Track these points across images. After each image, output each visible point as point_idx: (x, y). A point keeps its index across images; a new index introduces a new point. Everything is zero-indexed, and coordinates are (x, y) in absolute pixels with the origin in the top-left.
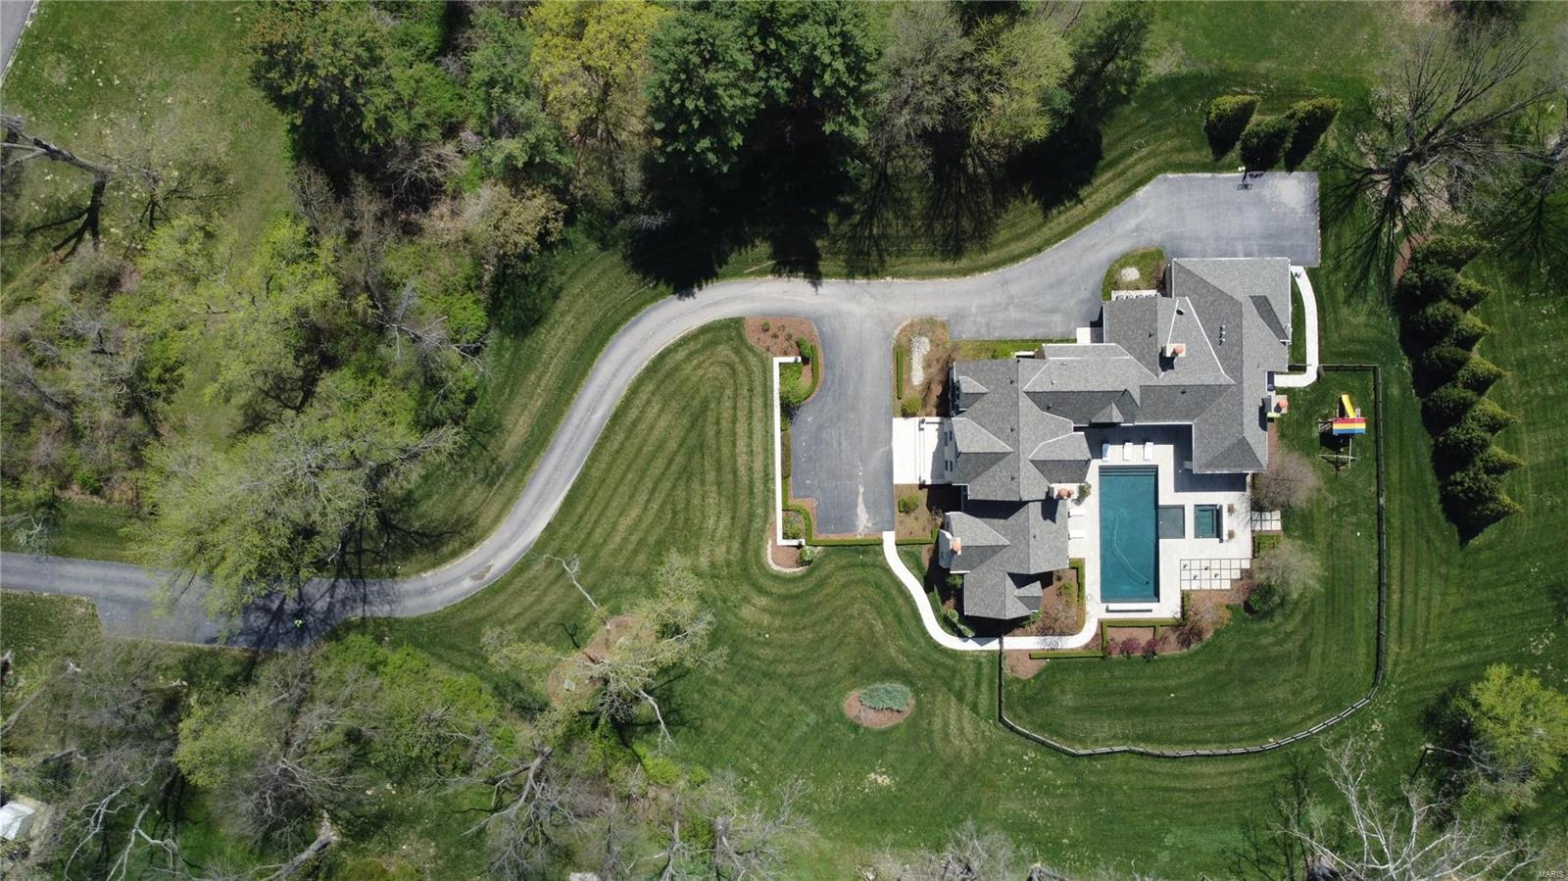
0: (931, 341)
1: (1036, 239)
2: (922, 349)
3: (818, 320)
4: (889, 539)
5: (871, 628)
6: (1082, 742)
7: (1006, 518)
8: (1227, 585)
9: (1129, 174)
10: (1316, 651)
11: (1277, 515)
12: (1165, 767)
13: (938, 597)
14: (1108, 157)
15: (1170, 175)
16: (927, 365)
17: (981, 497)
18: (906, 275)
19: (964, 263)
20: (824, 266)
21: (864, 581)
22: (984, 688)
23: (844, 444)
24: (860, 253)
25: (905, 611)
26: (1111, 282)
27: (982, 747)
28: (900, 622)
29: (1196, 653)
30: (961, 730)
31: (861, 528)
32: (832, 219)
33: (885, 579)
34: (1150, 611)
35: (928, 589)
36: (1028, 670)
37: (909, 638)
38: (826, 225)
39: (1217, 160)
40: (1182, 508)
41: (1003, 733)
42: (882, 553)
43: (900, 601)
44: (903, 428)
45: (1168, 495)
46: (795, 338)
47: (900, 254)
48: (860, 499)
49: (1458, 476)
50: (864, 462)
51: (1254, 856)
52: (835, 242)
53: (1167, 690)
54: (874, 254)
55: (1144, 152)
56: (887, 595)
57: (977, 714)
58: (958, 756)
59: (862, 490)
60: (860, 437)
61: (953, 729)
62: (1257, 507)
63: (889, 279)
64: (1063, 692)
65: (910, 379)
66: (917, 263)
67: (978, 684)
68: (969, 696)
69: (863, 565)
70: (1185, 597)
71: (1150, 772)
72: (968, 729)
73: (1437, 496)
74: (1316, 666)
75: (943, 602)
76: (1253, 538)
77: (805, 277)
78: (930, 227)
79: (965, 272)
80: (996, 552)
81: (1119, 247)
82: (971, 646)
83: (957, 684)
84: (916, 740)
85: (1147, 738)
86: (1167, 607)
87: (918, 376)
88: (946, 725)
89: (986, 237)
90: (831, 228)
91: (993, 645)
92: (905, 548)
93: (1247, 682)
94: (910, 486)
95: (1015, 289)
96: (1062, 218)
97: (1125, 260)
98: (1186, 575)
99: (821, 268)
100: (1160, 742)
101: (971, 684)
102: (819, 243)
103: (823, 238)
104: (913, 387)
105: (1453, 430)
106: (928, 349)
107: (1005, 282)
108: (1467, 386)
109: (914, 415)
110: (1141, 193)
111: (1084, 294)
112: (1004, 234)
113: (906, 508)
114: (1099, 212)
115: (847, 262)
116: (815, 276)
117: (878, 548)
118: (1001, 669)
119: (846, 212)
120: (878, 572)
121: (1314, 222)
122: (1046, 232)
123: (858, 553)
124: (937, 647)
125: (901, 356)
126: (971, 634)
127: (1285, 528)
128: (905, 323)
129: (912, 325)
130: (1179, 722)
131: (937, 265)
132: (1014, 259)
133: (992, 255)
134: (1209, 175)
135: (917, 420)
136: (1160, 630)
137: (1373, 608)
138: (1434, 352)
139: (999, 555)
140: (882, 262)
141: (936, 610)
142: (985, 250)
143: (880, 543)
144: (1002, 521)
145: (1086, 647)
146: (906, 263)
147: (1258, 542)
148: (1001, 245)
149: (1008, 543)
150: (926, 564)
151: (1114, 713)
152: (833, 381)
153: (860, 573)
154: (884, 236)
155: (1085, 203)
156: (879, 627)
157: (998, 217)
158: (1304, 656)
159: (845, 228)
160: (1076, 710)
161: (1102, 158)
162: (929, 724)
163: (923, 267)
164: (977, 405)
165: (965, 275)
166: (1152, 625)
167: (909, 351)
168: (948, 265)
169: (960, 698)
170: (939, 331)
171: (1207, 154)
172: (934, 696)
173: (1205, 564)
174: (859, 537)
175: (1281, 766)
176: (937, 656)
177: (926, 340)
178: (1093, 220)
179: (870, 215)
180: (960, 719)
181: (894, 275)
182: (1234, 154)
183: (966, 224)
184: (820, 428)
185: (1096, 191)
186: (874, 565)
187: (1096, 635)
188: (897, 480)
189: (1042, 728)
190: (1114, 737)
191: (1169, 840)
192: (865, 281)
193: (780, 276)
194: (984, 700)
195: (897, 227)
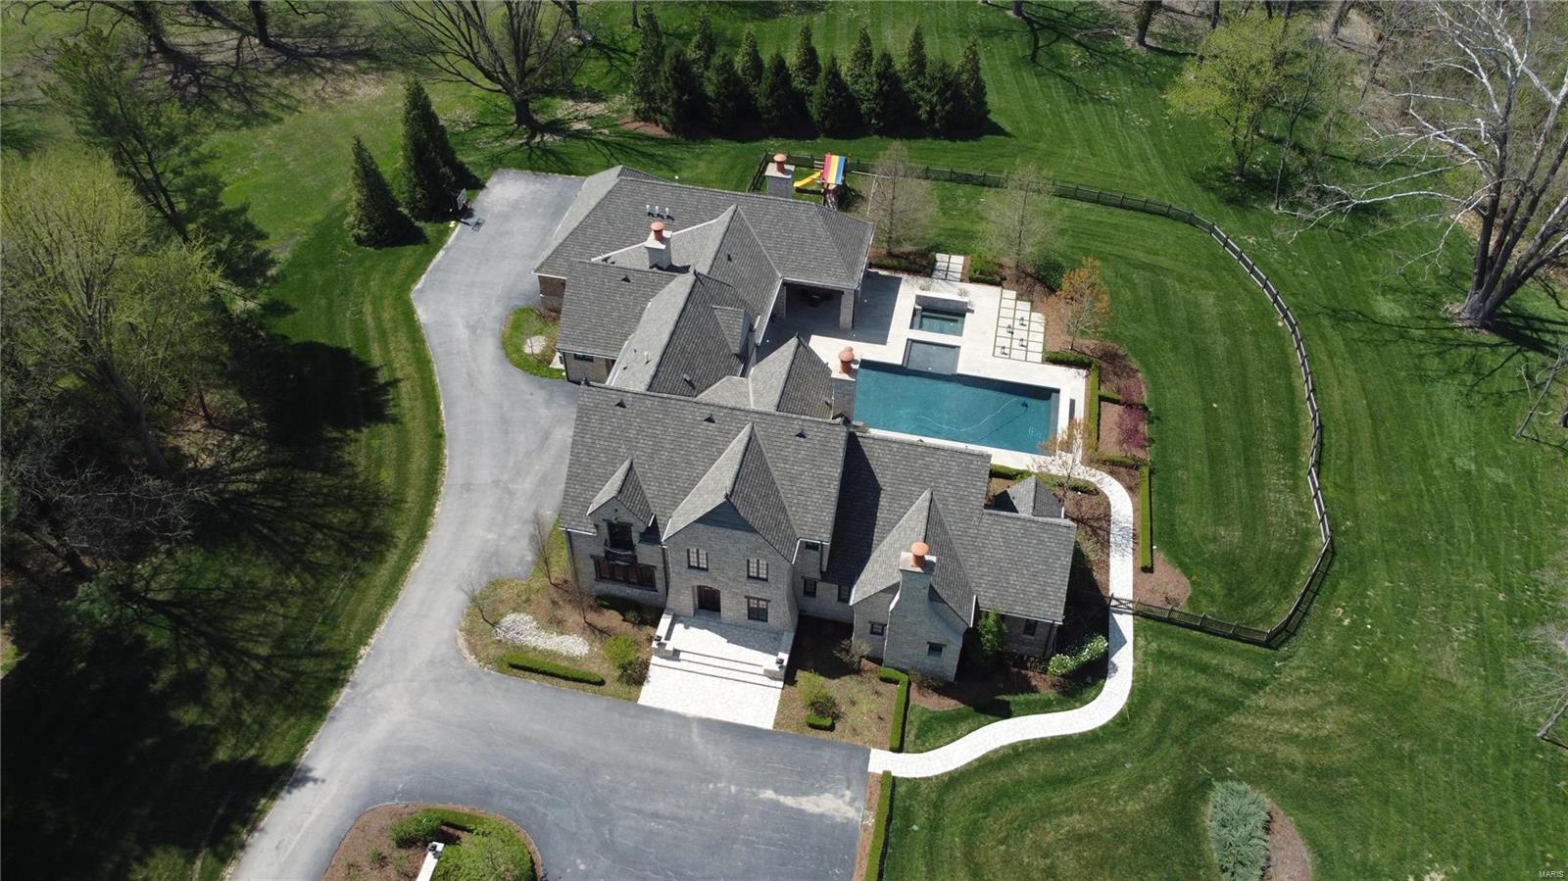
0: (515, 610)
1: (419, 437)
2: (527, 631)
3: (373, 798)
4: (882, 761)
5: (1077, 838)
6: (1307, 535)
8: (1037, 317)
9: (388, 325)
11: (939, 256)
12: (1332, 439)
13: (1021, 697)
15: (419, 286)
16: (558, 625)
17: (828, 516)
18: (371, 624)
19: (402, 535)
20: (273, 757)
21: (971, 833)
22: (1206, 657)
23: (661, 807)
24: (287, 686)
25: (1044, 765)
26: (537, 367)
27: (1335, 687)
28: (1067, 780)
29: (1146, 365)
30: (1299, 715)
31: (851, 813)
32: (189, 715)
33: (973, 789)
34: (1072, 403)
35: (1004, 712)
36: (1172, 585)
37: (1106, 768)
38: (194, 729)
39: (427, 242)
41: (1299, 648)
42: (914, 784)
43: (1023, 770)
44: (663, 688)
45: (891, 352)
46: (387, 846)
47: (331, 621)
48: (788, 801)
50: (714, 776)
52: (241, 723)
53: (1207, 409)
54: (307, 665)
55: (368, 308)
56: (1003, 794)
57: (1263, 684)
58: (1360, 731)
59: (769, 794)
60: (658, 772)
61: (1303, 729)
63: (362, 651)
64: (1215, 540)
65: (573, 659)
66: (359, 602)
67: (1204, 669)
68: (1228, 690)
69: (934, 826)
70: (1053, 359)
71: (1351, 460)
72: (1291, 703)
75: (1034, 690)
76: (973, 280)
77: (274, 797)
78: (311, 568)
79: (420, 534)
81: (489, 352)
82: (1124, 660)
83: (1203, 705)
84: (1335, 802)
85: (1291, 451)
86: (1072, 386)
87: (573, 646)
88: (1292, 739)
89: (378, 498)
90: (208, 722)
91: (1125, 623)
92: (910, 737)
94: (784, 703)
95: (484, 475)
96: (405, 403)
97: (511, 349)
98: (1018, 354)
99: (273, 763)
100: (1296, 438)
101: (1202, 680)
102: (222, 755)
103: (217, 743)
104: (588, 658)
106: (528, 618)
107: (467, 487)
109: (646, 665)
110: (422, 315)
112: (387, 477)
113: (824, 716)
114: (422, 362)
115: (291, 710)
116: (285, 776)
117: (902, 789)
118: (1170, 621)
119: (193, 688)
120: (953, 800)
121: (559, 178)
122: (415, 425)
123: (905, 829)
124: (1122, 722)
125: (523, 665)
126: (1100, 644)
127: (964, 253)
128: (461, 642)
129: (469, 632)
130: (1264, 409)
131: (384, 572)
132: (435, 467)
133: (412, 495)
134: (441, 253)
135: (655, 659)
136: (1103, 391)
140: (329, 654)
141: (1046, 707)
142: (397, 504)
143: (891, 782)
144: (883, 501)
145: (1130, 489)
146: (352, 618)
148: (402, 480)
149: (926, 494)
150: (949, 704)
151: (1255, 482)
152: (517, 798)
153: (953, 840)
154: (280, 641)
155: (399, 375)
156: (1076, 822)
157: (356, 475)
159: (222, 699)
160: (1249, 528)
162: (1292, 768)
163: (373, 594)
165: (423, 536)
166: (1099, 401)
167: (520, 649)
168: (393, 557)
169: (1235, 706)
170: (504, 593)
171: (409, 253)
172: (1232, 749)
173: (1003, 332)
174: (871, 822)
175: (1318, 325)
176: (1145, 728)
177: (509, 619)
178: (431, 371)
179: (225, 649)
180: (1280, 715)
181: (362, 639)
183: (337, 517)
184: (608, 847)
185: (389, 364)
186: (938, 805)
187: (1112, 473)
188: (768, 725)
189: (1286, 587)
190: (1294, 489)
192: (346, 691)
193: (242, 846)
194: (1237, 667)
195: (278, 617)
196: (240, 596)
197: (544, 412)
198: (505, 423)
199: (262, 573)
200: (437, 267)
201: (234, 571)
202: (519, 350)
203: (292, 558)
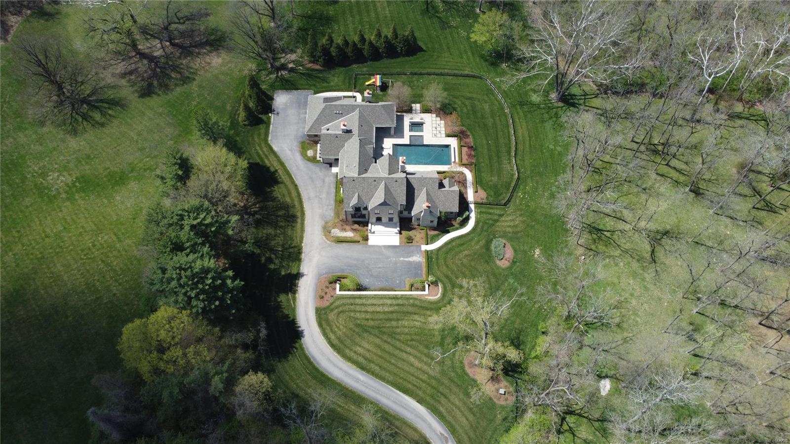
0: (333, 228)
1: (291, 187)
2: (337, 232)
3: (320, 275)
4: (424, 247)
5: (466, 256)
6: (513, 175)
7: (414, 189)
8: (443, 122)
9: (267, 153)
10: (468, 95)
11: (413, 105)
12: (520, 147)
13: (452, 228)
14: (258, 161)
15: (270, 139)
16: (344, 230)
17: (405, 198)
18: (302, 238)
19: (299, 214)
20: (294, 272)
21: (445, 259)
22: (491, 211)
23: (380, 266)
24: (289, 256)
25: (458, 242)
26: (313, 160)
27: (519, 213)
28: (463, 244)
29: (471, 133)
30: (511, 221)
31: (420, 259)
32: (272, 266)
33: (444, 249)
34: (454, 148)
35: (448, 232)
36: (482, 194)
37: (471, 240)
38: (275, 270)
39: (265, 123)
40: (411, 136)
41: (511, 204)
42: (432, 251)
43: (454, 244)
44: (373, 240)
45: (406, 140)
46: (327, 284)
47: (292, 239)
48: (406, 259)
49: (399, 50)
50: (390, 257)
51: (554, 119)
52: (283, 266)
53: (488, 144)
54: (291, 250)
55: (258, 148)
56: (450, 250)
57: (503, 215)
58: (524, 222)
59: (402, 259)
60: (377, 259)
61: (512, 224)
62: (410, 111)
63: (303, 245)
64: (491, 181)
65: (350, 238)
66: (296, 233)
67: (490, 214)
68: (496, 217)
69: (437, 259)
70: (448, 136)
71: (523, 152)
72: (510, 218)
73: (407, 58)
74: (474, 96)
75: (454, 226)
76: (423, 113)
77: (298, 280)
78: (281, 227)
79: (303, 214)
80: (429, 194)
81: (298, 157)
82: (473, 215)
83: (491, 222)
84: (518, 238)
85: (509, 152)
86: (453, 142)
87: (349, 234)
88: (510, 226)
89: (288, 206)
90: (276, 267)
91: (472, 206)
92: (429, 241)
93: (483, 117)
94: (400, 238)
95: (312, 195)
96: (283, 177)
97: (304, 155)
98: (439, 135)
99: (295, 273)
100: (510, 148)
101: (490, 216)
102: (283, 273)
103: (281, 271)
104: (354, 237)
105: (381, 50)
106: (337, 230)
107: (309, 199)
108: (364, 44)
109: (367, 236)
110: (275, 148)
111: (318, 169)
112: (288, 199)
113: (410, 240)
114: (282, 164)
115: (293, 261)
116: (298, 276)
117: (429, 253)
118: (482, 204)
119: (270, 260)
120: (441, 253)
121: (295, 92)
122: (288, 183)
123: (431, 261)
124: (474, 229)
125: (340, 241)
126: (467, 213)
127: (419, 103)
128: (325, 239)
129: (325, 235)
130: (502, 141)
131: (299, 225)
132: (299, 195)
133: (296, 203)
134: (271, 126)
135: (369, 234)
136: (462, 144)
137: (451, 77)
138: (350, 54)
139: (430, 193)
140: (295, 247)
141: (457, 229)
142: (294, 206)
143: (427, 252)
144: (416, 191)
145: (471, 171)
146: (296, 237)
147: (426, 110)
148: (292, 200)
149: (425, 188)
150: (436, 232)
151: (500, 163)
152: (349, 270)
153: (441, 261)
154: (283, 246)
155: (277, 168)
156: (466, 252)
157: (279, 201)
158: (470, 98)
159: (277, 261)
160: (499, 176)
161: (258, 163)
162: (510, 233)
163: (299, 231)
164: (364, 199)
165: (304, 214)
166: (461, 147)
167: (338, 237)
168: (299, 220)
169: (497, 221)
170: (330, 224)
171: (262, 127)
172: (497, 231)
173: (434, 129)
174: (424, 260)
175: (516, 109)
176: (479, 230)
177: (333, 231)
178: (285, 166)
179: (272, 250)
180: (507, 221)
181: (301, 242)
182: (264, 117)
183: (281, 213)
184: (372, 276)
185: (272, 165)
186: (437, 255)
187: (466, 167)
188: (398, 244)
189: (508, 190)
190: (509, 163)
191: (551, 147)
192: (303, 254)
193: (297, 290)
194: (498, 212)
195: (280, 240)
196: (269, 237)
197: (320, 174)
198: (311, 178)
199: (270, 231)
200: (272, 131)
201: (265, 231)
202: (307, 156)
203: (276, 226)
